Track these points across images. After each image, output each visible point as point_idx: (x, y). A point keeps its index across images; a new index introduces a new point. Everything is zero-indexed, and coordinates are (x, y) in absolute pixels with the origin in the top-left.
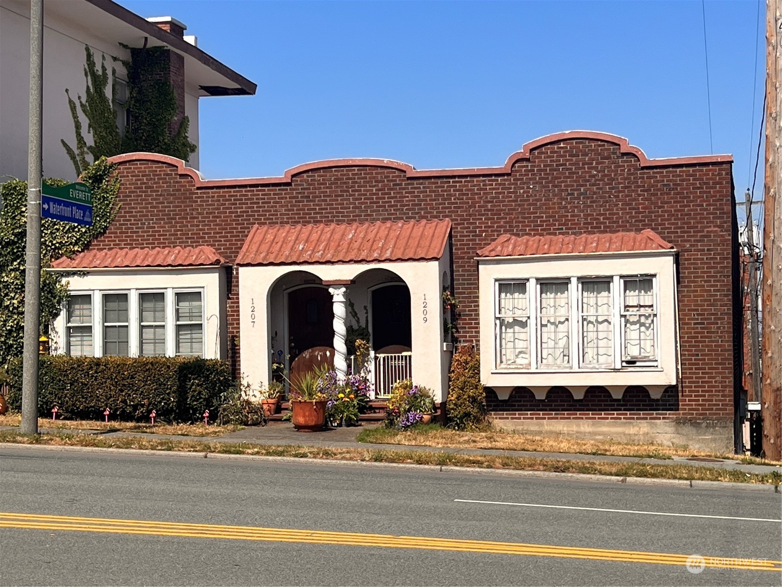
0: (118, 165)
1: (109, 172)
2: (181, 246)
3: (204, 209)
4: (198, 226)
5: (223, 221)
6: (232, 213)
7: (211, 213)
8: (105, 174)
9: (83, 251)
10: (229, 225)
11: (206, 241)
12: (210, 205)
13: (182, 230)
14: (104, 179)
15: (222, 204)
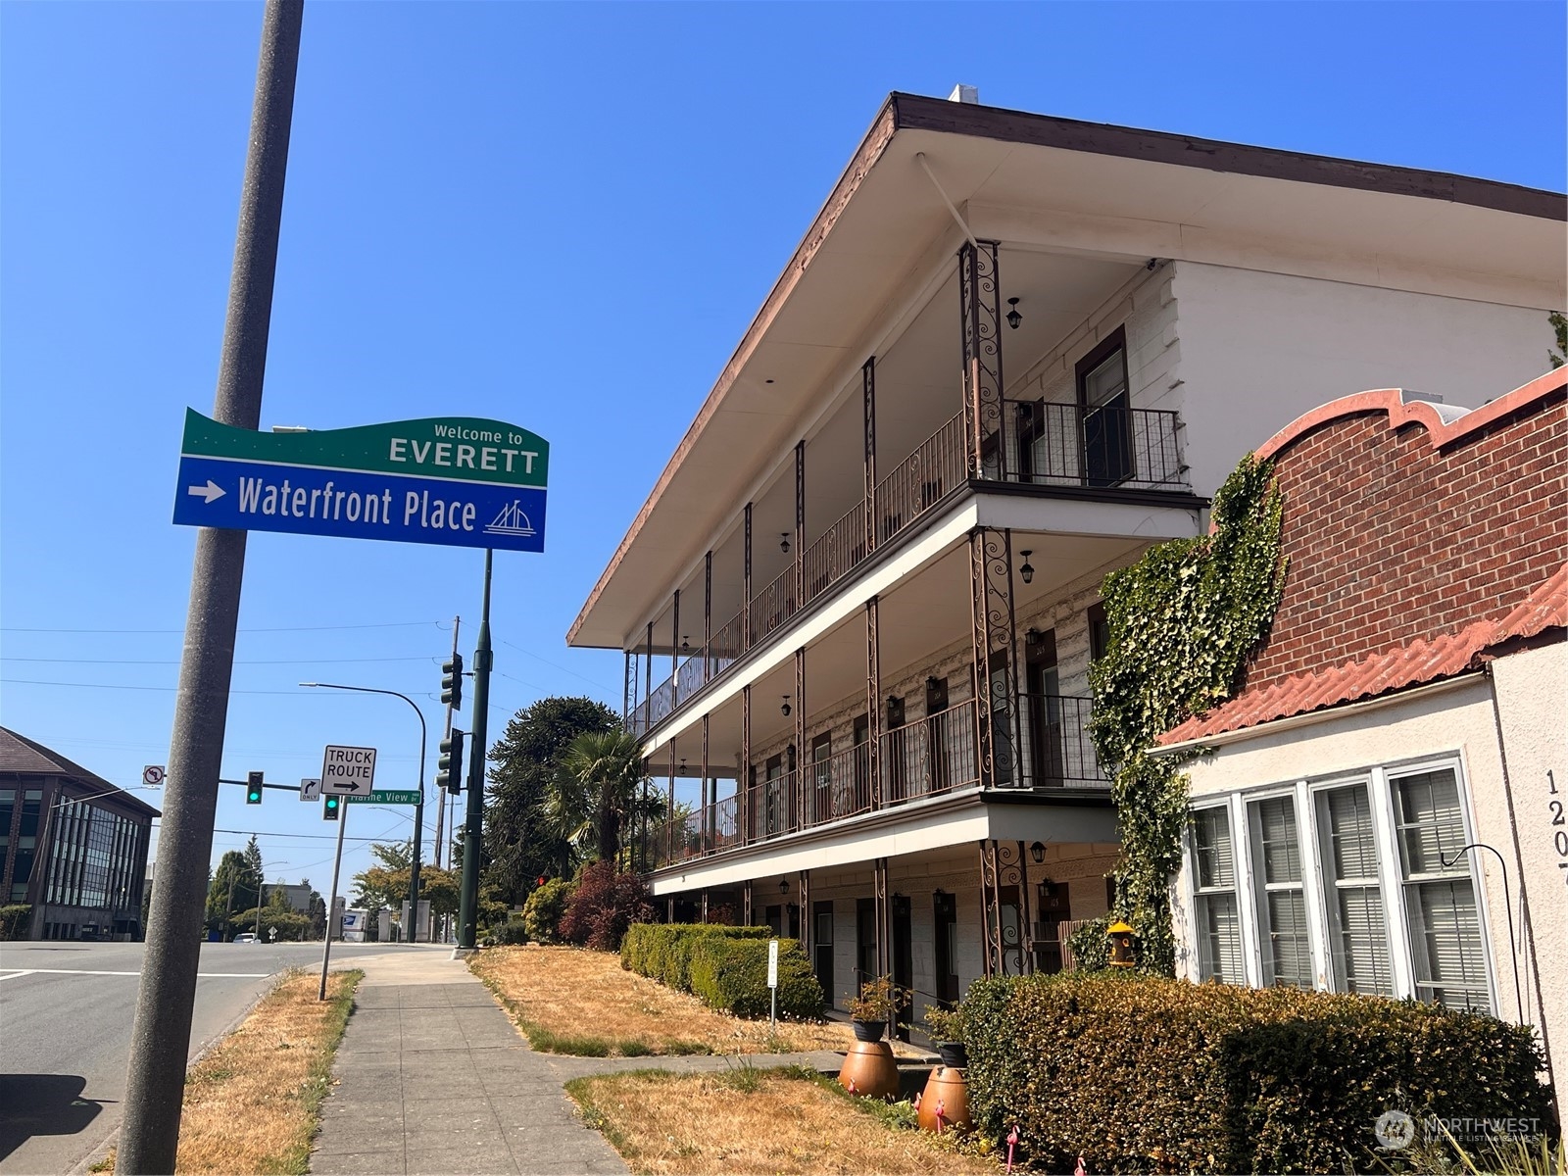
0: (1275, 463)
1: (1259, 487)
2: (1422, 637)
3: (1466, 508)
4: (1456, 564)
5: (1520, 528)
6: (1543, 492)
7: (1485, 514)
8: (1254, 494)
9: (1233, 695)
10: (1538, 535)
11: (1484, 606)
12: (1480, 489)
13: (1419, 590)
14: (1251, 506)
15: (1512, 477)
